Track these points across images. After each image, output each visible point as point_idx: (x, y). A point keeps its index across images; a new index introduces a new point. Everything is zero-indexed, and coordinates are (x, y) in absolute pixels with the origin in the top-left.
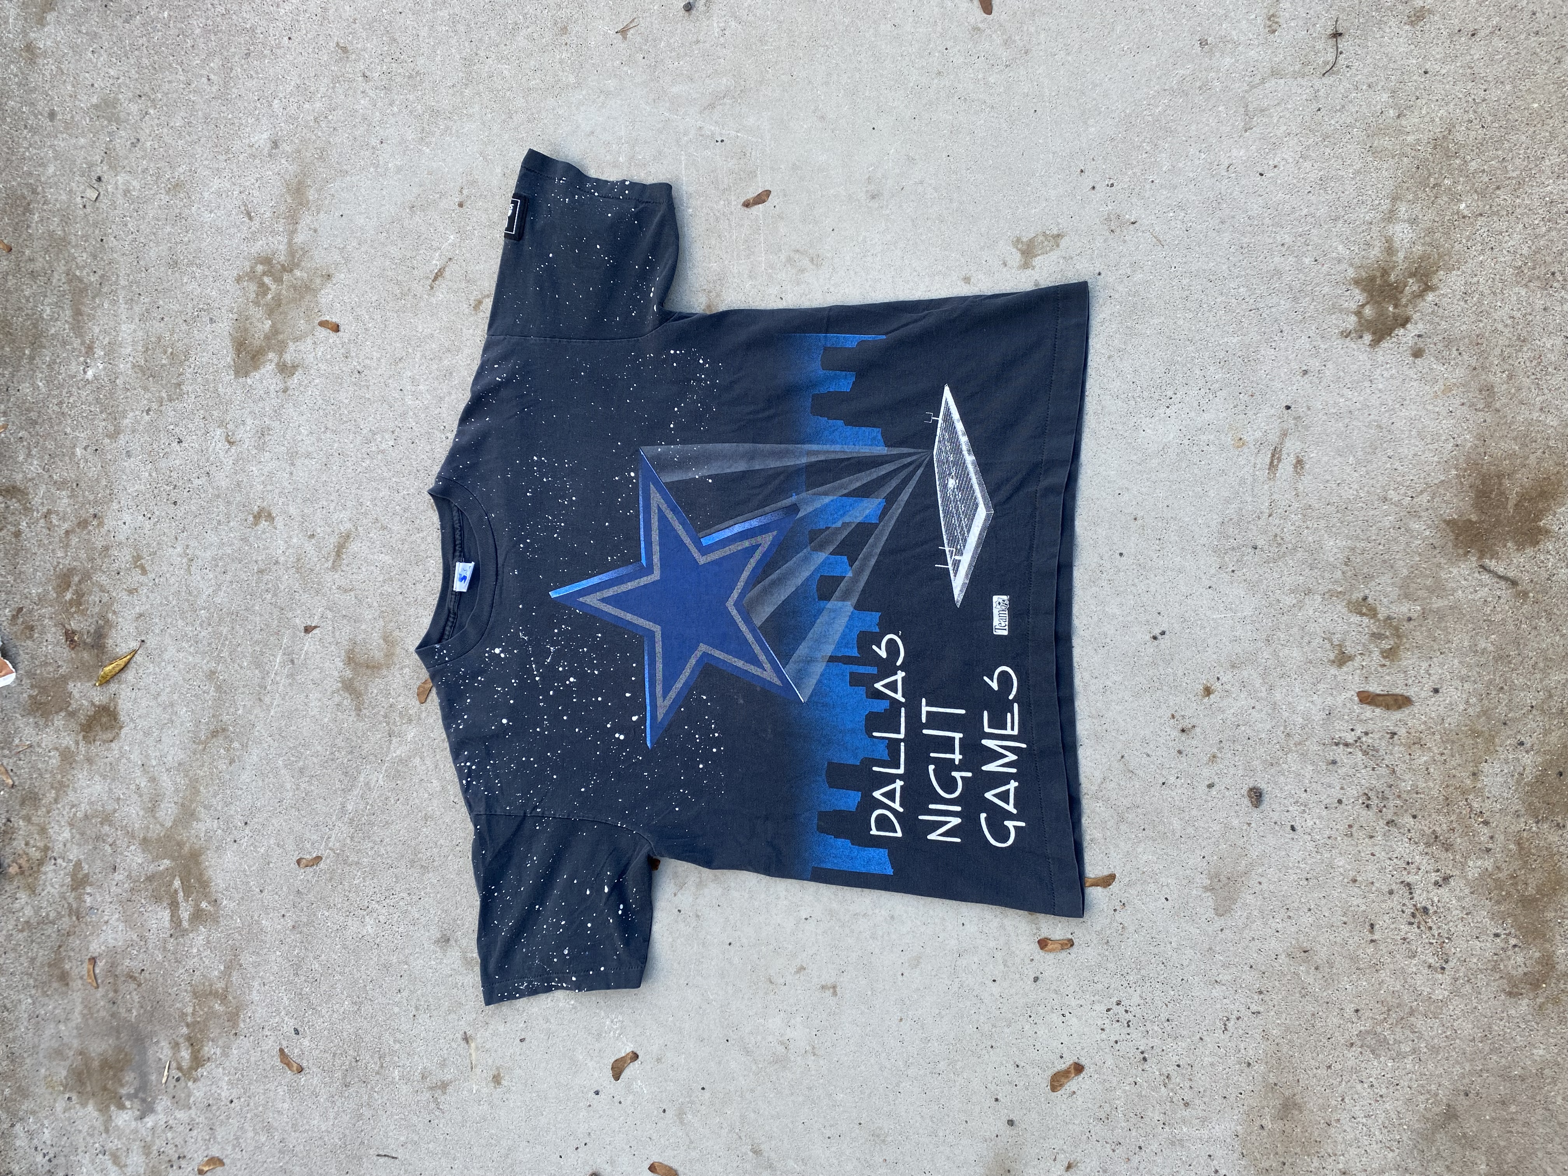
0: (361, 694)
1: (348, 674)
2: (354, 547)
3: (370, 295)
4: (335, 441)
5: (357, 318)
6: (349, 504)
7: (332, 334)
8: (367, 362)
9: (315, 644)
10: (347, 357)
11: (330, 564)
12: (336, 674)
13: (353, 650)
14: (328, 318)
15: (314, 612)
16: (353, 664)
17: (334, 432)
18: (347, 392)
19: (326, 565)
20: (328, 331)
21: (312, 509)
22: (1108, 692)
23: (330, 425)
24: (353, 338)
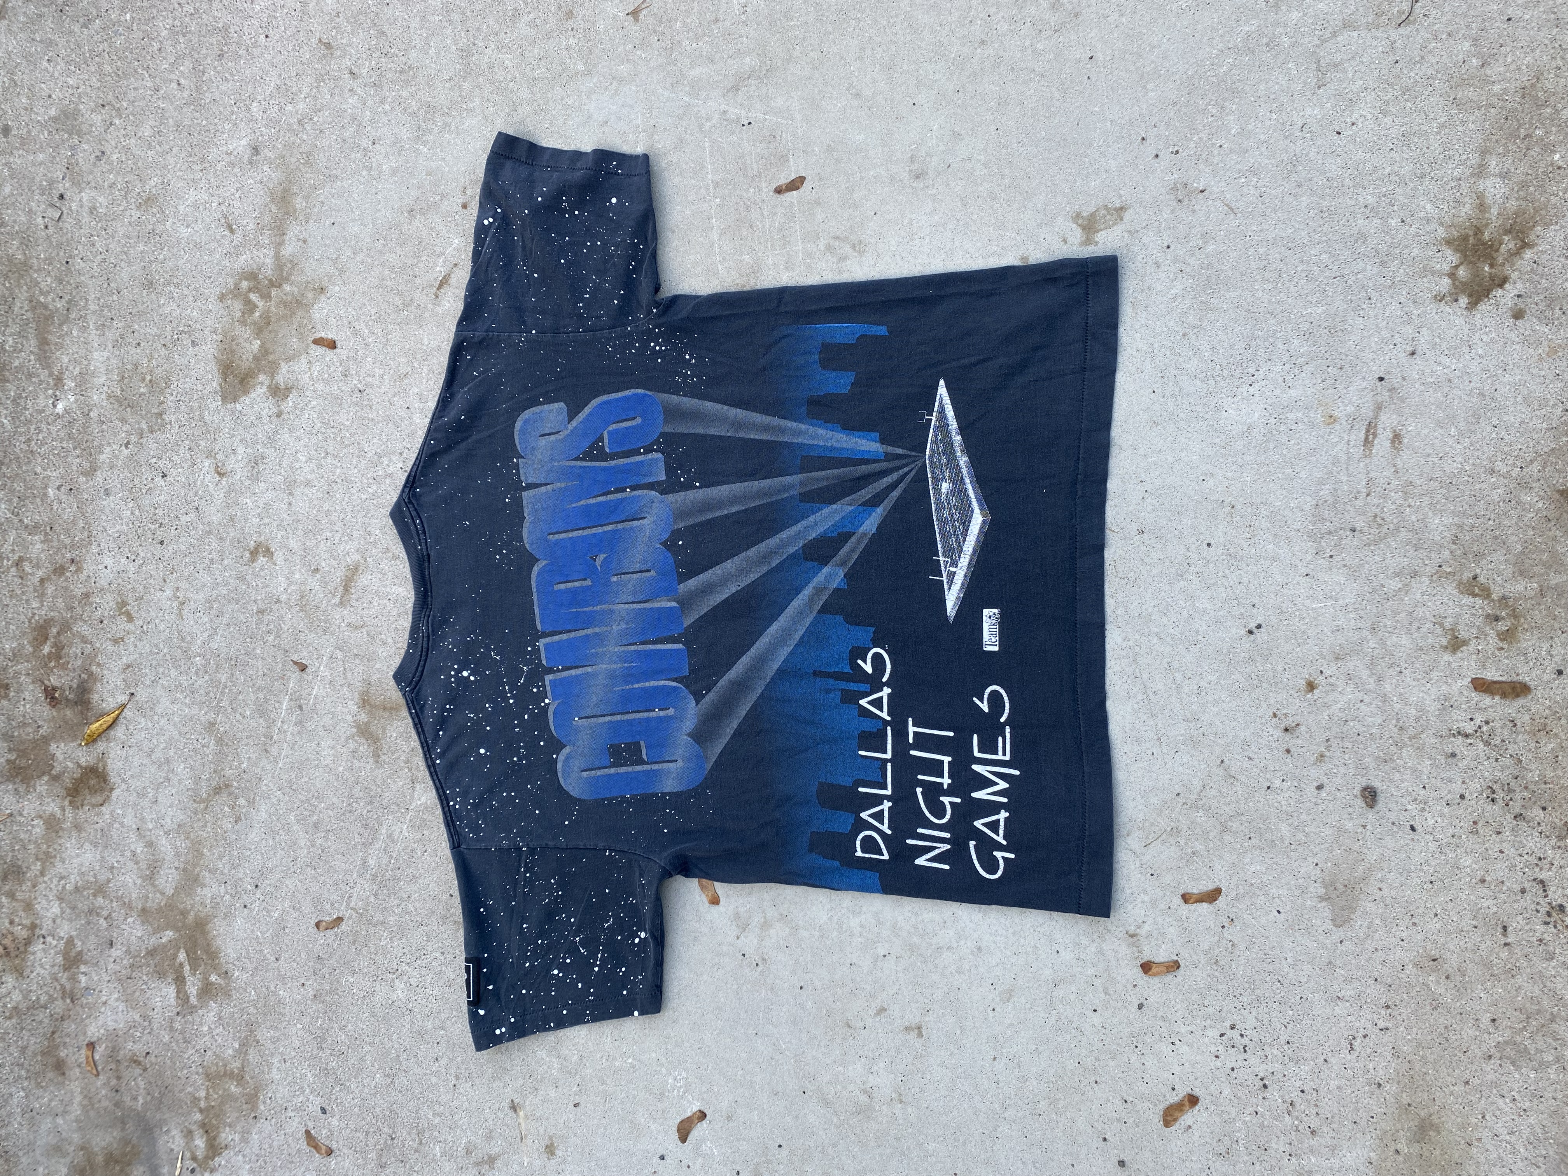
0: (378, 740)
1: (363, 717)
2: (363, 580)
3: (369, 308)
4: (337, 467)
5: (356, 333)
6: (355, 534)
7: (329, 352)
8: (369, 379)
9: (325, 688)
10: (346, 375)
11: (337, 600)
12: (349, 718)
13: (367, 692)
14: (323, 335)
15: (323, 652)
16: (368, 707)
17: (335, 457)
18: (348, 412)
19: (333, 601)
20: (324, 348)
21: (314, 542)
22: (1203, 694)
23: (330, 449)
24: (351, 355)
